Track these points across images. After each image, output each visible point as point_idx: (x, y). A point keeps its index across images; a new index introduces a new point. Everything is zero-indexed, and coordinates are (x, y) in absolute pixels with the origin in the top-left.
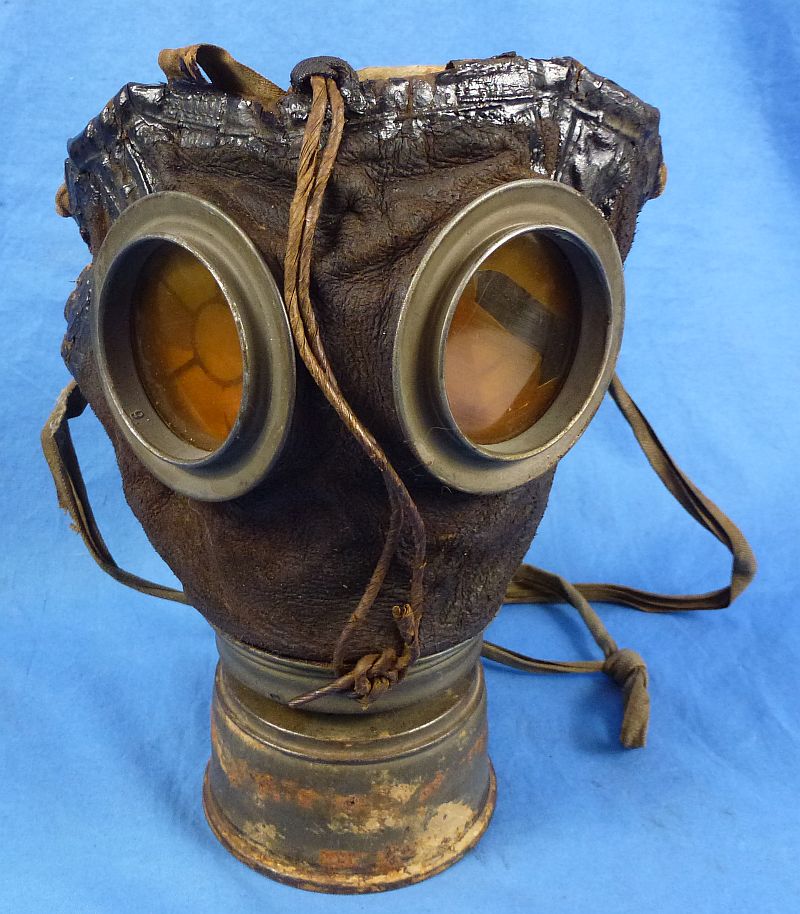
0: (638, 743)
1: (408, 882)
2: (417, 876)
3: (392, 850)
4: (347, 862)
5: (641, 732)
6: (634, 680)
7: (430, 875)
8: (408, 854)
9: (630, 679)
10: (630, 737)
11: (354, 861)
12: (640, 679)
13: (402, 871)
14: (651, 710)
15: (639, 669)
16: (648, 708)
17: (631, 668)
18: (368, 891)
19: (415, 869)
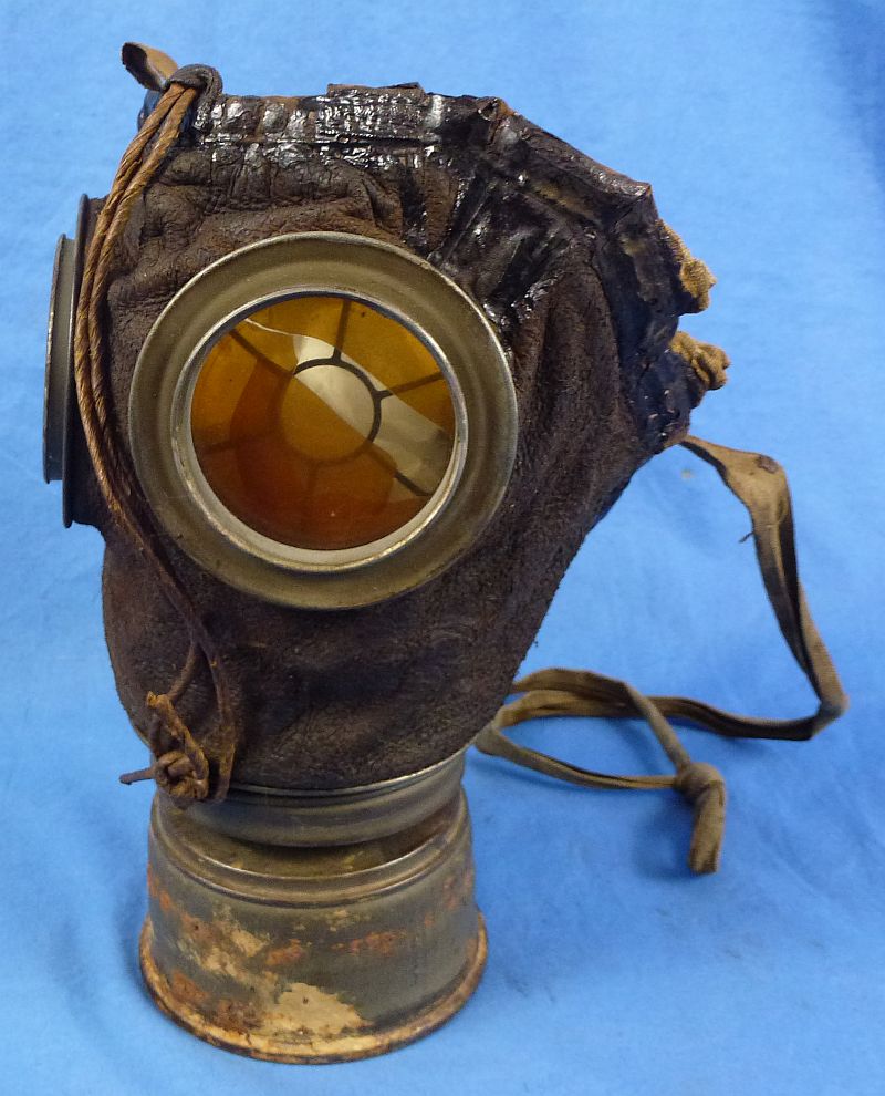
0: (709, 867)
1: (245, 1052)
2: (257, 1051)
3: (235, 1005)
4: (191, 994)
5: (713, 855)
6: (708, 797)
7: (276, 1059)
8: (252, 1020)
9: (704, 795)
10: (700, 859)
11: (198, 996)
12: (715, 795)
13: (244, 1036)
14: (726, 829)
15: (717, 785)
16: (721, 826)
17: (706, 783)
18: (204, 1038)
19: (259, 1043)
